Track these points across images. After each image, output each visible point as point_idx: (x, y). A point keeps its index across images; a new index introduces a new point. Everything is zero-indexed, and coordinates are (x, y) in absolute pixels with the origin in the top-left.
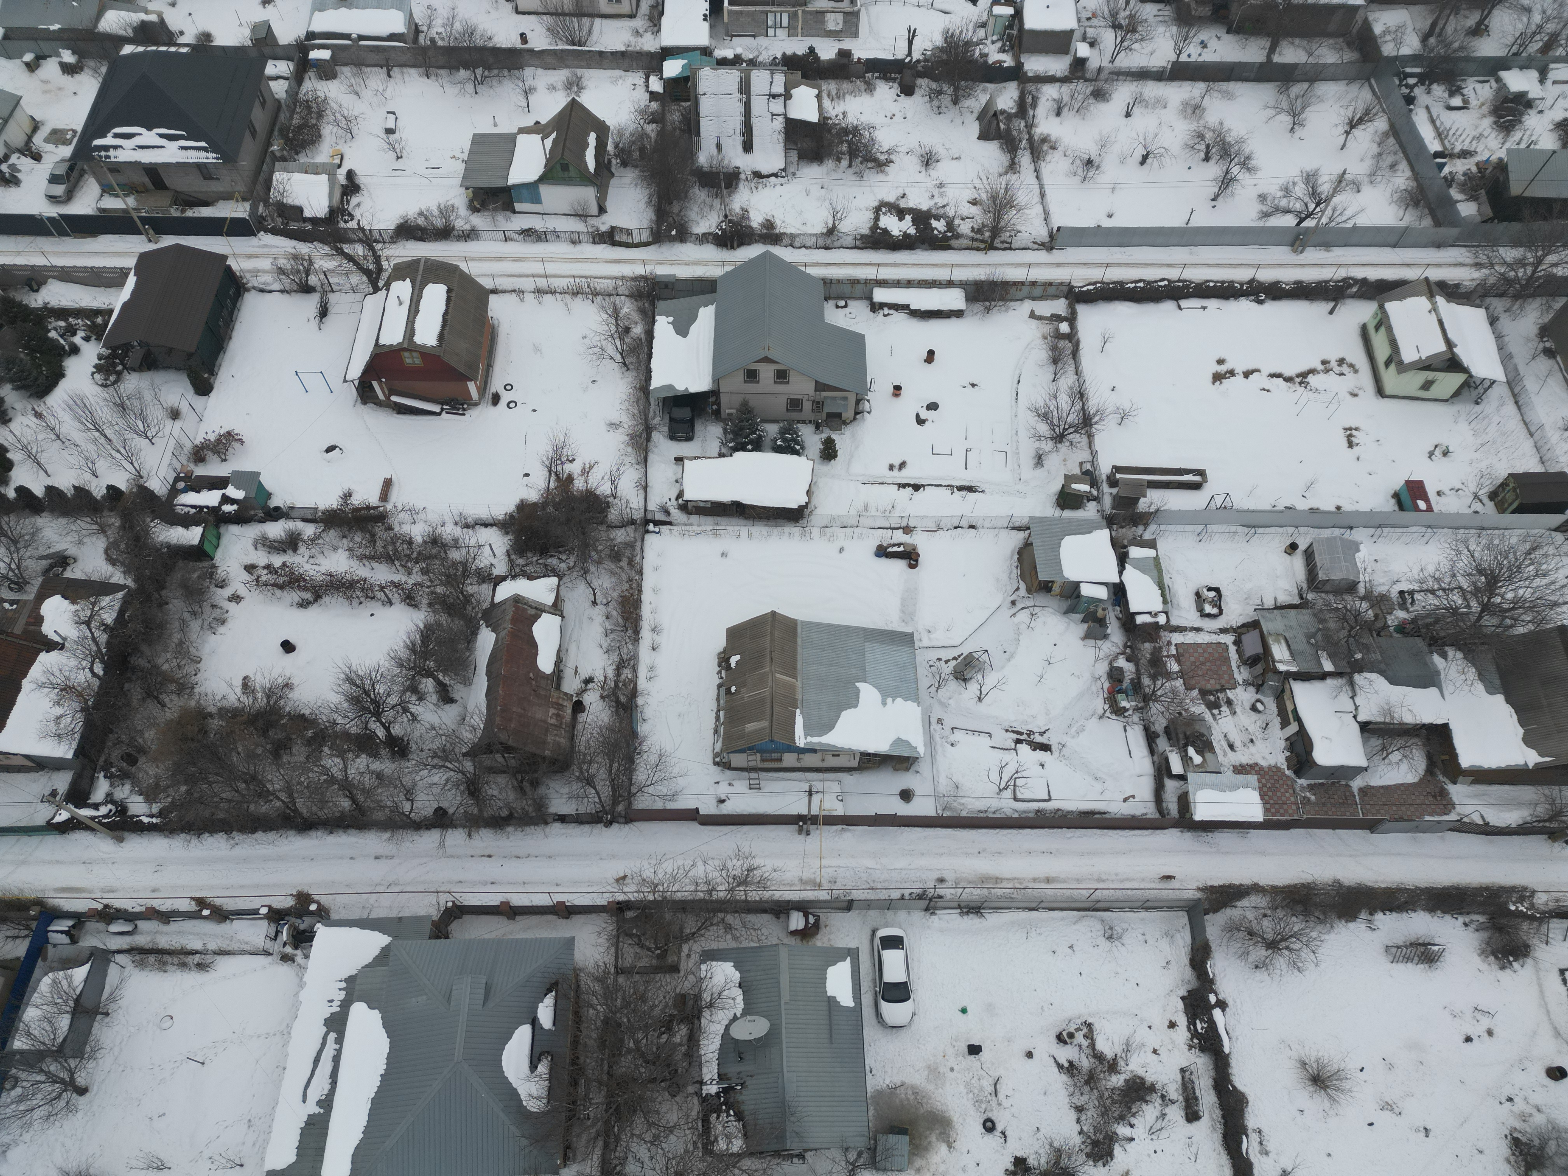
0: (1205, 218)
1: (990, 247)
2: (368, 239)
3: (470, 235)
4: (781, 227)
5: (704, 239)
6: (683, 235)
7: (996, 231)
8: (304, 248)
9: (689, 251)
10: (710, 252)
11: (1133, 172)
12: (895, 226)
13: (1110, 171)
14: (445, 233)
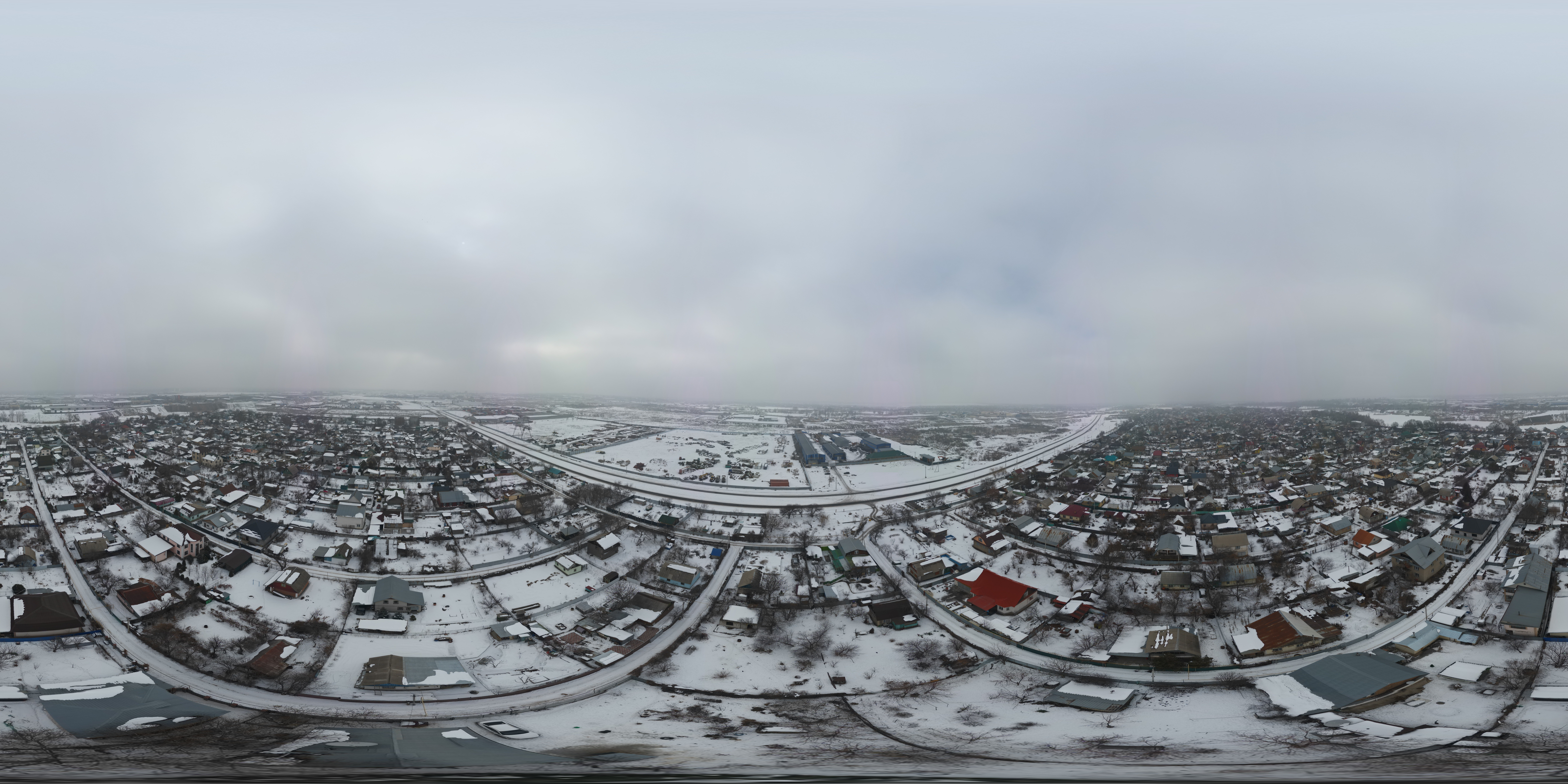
0: (507, 557)
1: (455, 571)
2: (285, 561)
3: (311, 564)
4: (396, 570)
5: (374, 572)
6: (368, 571)
7: (456, 568)
8: (270, 559)
9: (369, 575)
10: (375, 575)
11: (486, 552)
12: (428, 570)
13: (481, 553)
14: (305, 563)
